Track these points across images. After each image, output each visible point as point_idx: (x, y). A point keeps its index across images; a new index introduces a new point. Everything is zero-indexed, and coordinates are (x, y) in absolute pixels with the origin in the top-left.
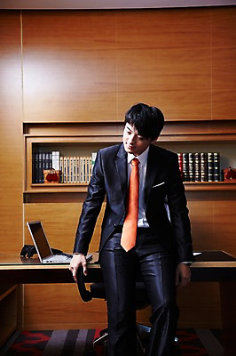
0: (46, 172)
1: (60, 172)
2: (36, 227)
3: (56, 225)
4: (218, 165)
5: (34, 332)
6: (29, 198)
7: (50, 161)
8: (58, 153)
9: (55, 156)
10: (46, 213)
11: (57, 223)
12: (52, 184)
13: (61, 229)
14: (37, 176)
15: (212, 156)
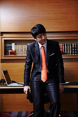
0: (10, 51)
1: (15, 51)
2: (6, 72)
3: (13, 71)
4: (76, 48)
5: (5, 112)
6: (3, 61)
7: (11, 47)
8: (14, 44)
9: (13, 45)
10: (10, 67)
11: (14, 71)
12: (12, 56)
13: (15, 73)
14: (6, 53)
15: (74, 45)
